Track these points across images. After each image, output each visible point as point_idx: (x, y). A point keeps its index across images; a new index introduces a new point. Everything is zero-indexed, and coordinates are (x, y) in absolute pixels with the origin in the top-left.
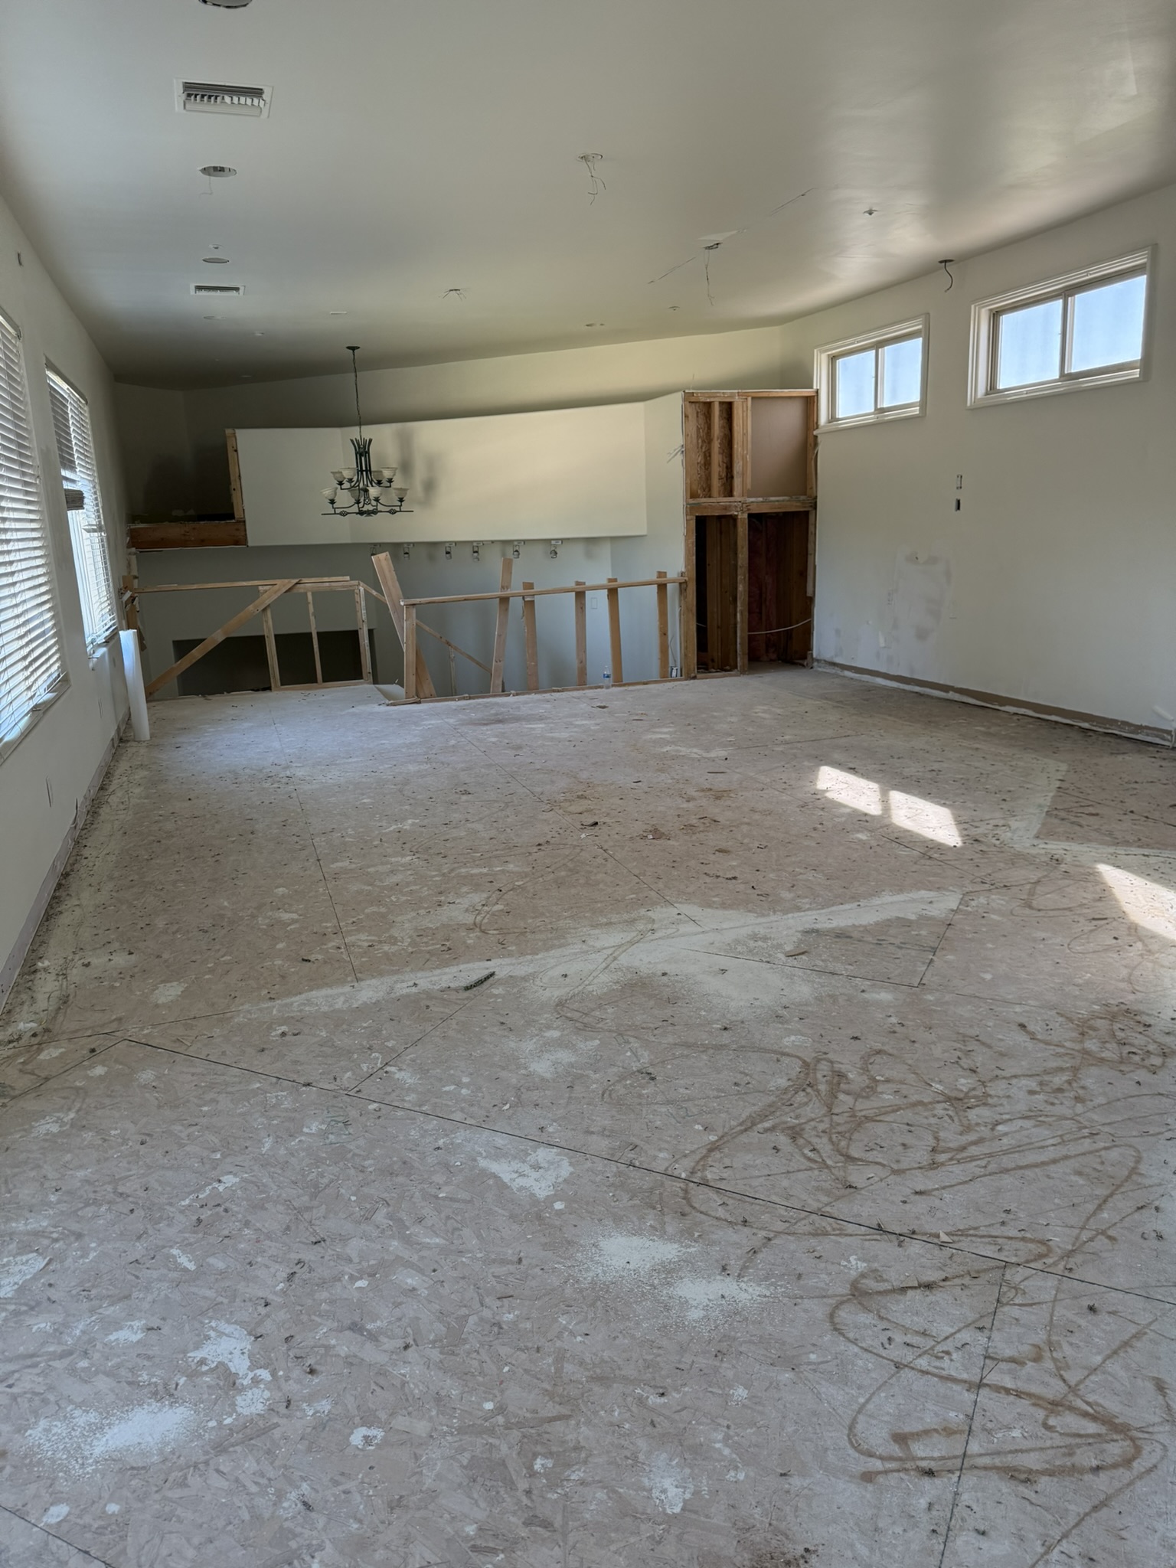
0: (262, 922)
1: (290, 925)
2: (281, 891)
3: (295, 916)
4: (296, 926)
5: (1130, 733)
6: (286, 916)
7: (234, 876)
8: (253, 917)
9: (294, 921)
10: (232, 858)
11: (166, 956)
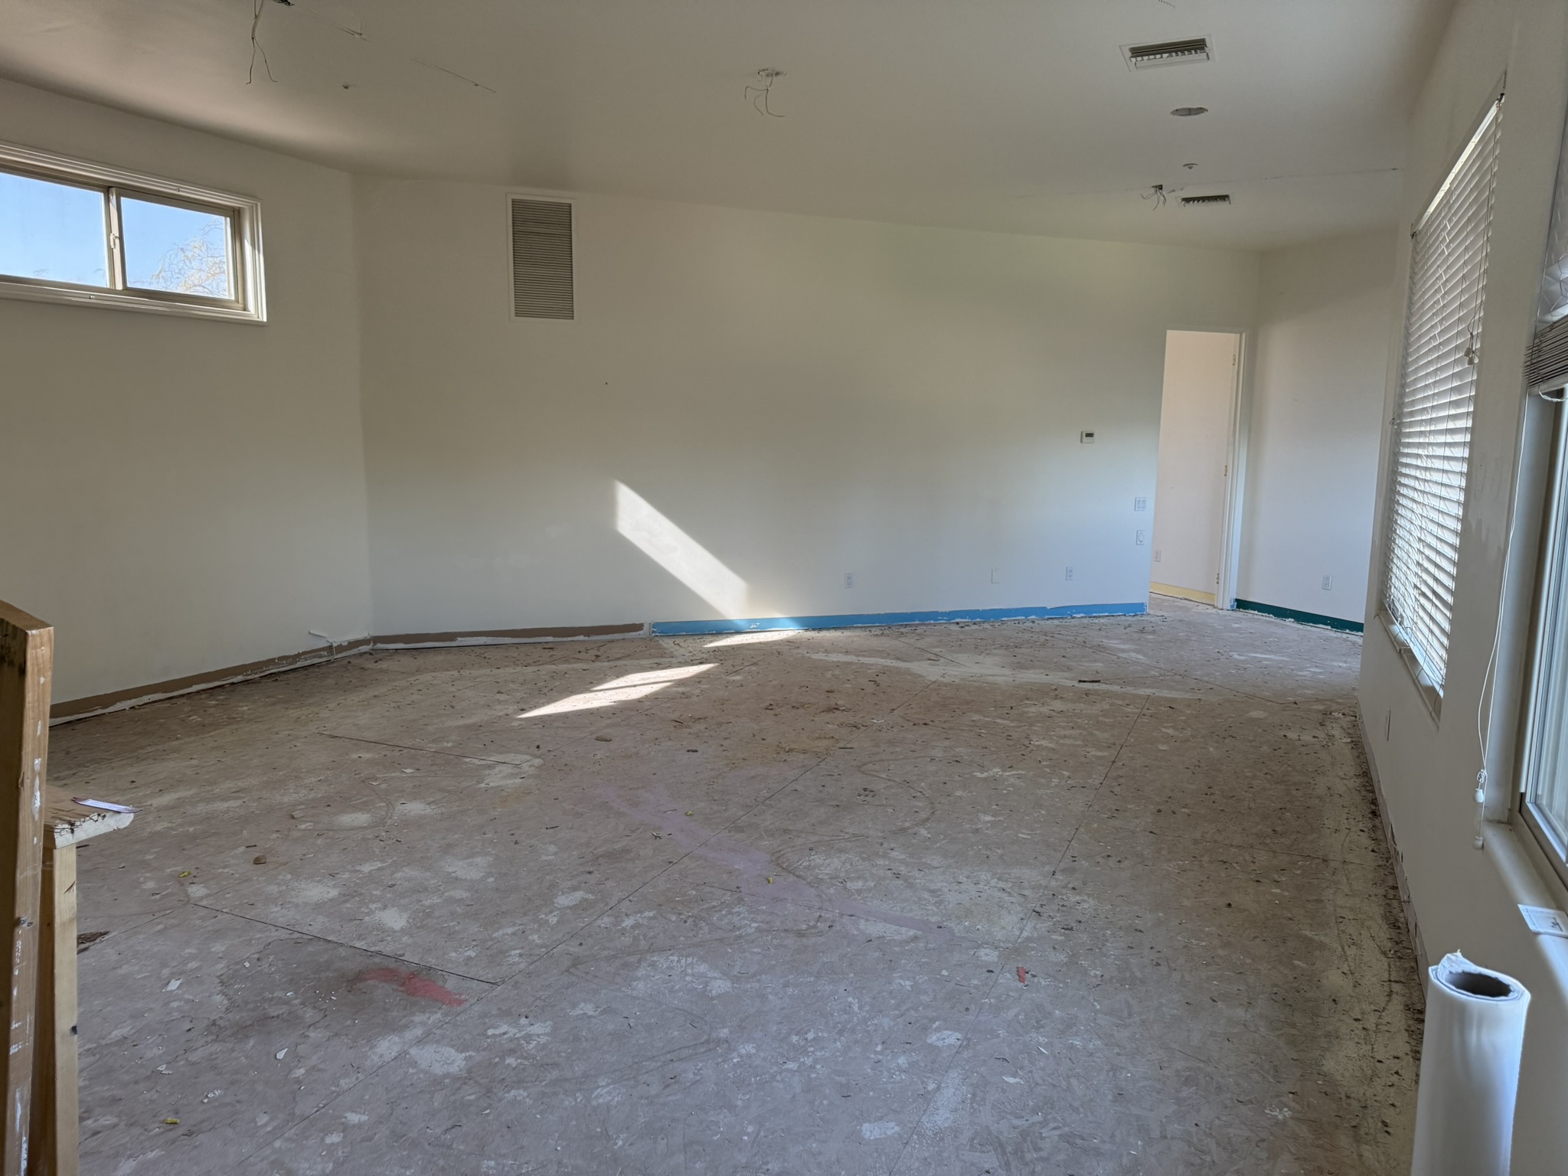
0: (1188, 733)
1: (1171, 726)
2: (1164, 747)
3: (1164, 730)
4: (1165, 725)
5: (290, 664)
6: (1170, 731)
7: (1197, 768)
8: (1194, 737)
9: (1166, 727)
10: (1194, 787)
11: (1260, 730)
